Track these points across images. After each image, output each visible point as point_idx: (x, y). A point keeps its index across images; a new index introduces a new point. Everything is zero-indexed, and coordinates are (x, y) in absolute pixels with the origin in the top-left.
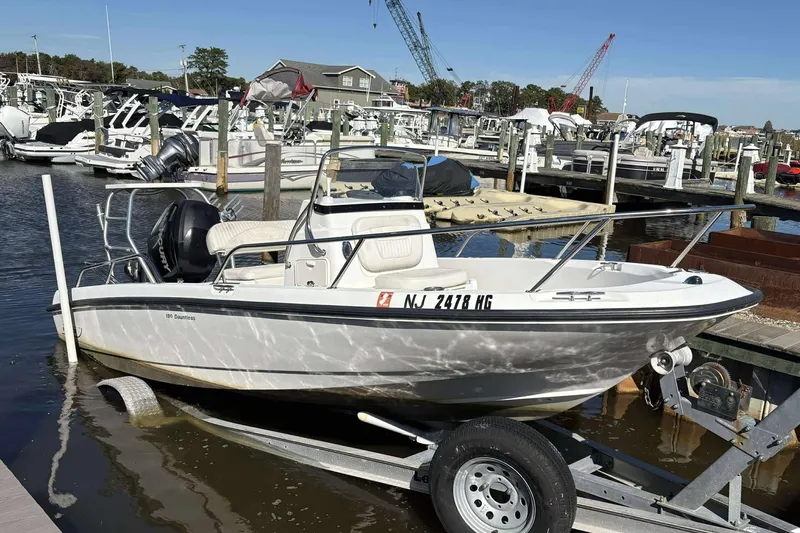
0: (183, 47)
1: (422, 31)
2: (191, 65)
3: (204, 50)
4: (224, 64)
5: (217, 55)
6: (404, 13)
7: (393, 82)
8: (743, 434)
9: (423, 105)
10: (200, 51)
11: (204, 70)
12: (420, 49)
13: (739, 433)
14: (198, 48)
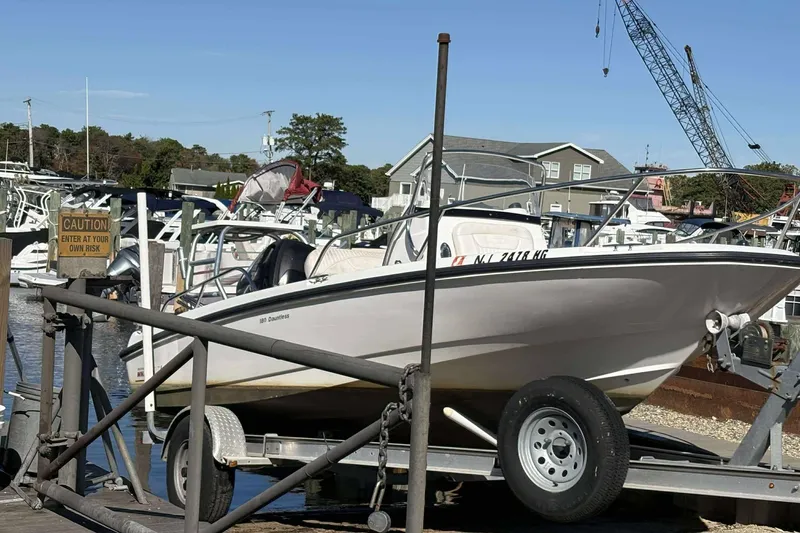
0: (269, 113)
1: (695, 79)
2: (281, 145)
3: (306, 120)
4: (340, 143)
5: (328, 126)
6: (662, 49)
7: (642, 170)
8: (777, 379)
9: (697, 212)
10: (301, 120)
11: (305, 153)
12: (692, 108)
13: (774, 380)
14: (295, 116)
